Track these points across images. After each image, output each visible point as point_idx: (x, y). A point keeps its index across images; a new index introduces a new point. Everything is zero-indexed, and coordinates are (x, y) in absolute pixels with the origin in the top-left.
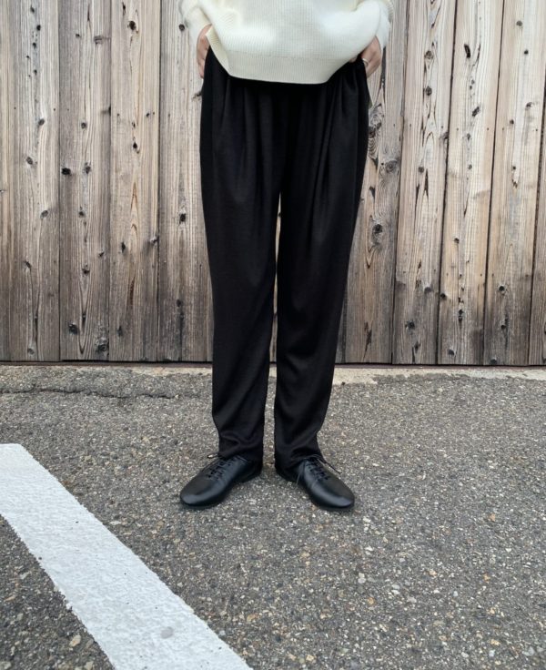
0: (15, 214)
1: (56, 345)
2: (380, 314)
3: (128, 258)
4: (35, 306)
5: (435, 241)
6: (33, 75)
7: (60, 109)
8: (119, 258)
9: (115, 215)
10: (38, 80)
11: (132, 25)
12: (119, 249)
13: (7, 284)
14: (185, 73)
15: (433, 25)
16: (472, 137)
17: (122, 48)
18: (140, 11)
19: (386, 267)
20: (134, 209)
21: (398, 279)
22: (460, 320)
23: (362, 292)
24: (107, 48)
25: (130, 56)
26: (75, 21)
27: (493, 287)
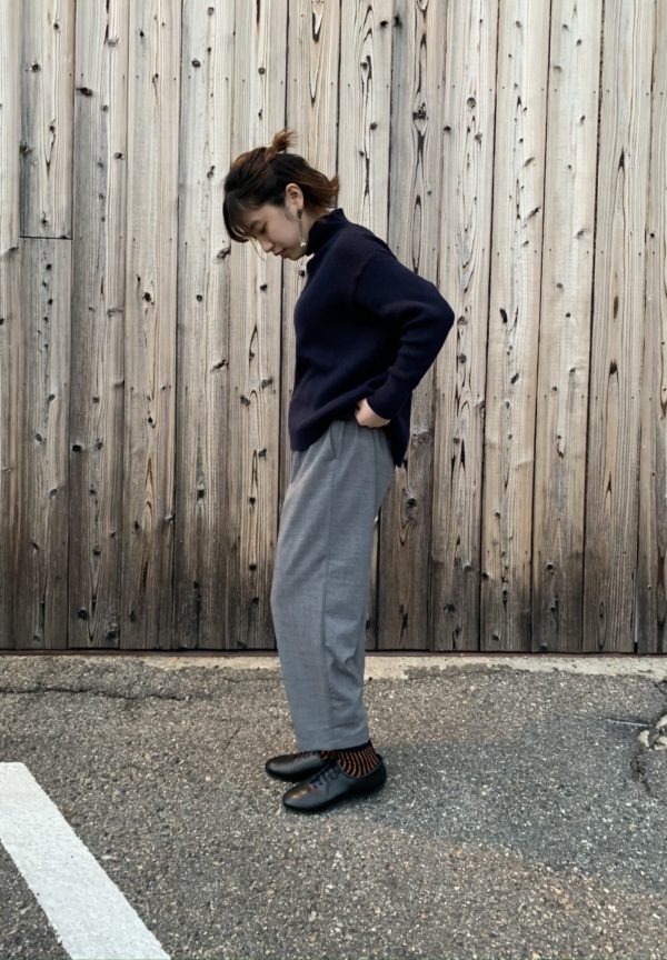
0: (23, 494)
1: (65, 632)
2: (417, 595)
3: (142, 536)
4: (42, 589)
5: (474, 516)
6: (44, 349)
7: (71, 385)
8: (132, 537)
9: (128, 493)
10: (48, 354)
11: (147, 297)
12: (132, 529)
13: (13, 567)
14: (203, 344)
15: (466, 290)
16: (512, 405)
17: (137, 320)
18: (155, 282)
19: (421, 543)
20: (149, 485)
21: (434, 557)
22: (505, 602)
23: (396, 571)
24: (121, 320)
25: (145, 328)
26: (88, 294)
27: (539, 567)
